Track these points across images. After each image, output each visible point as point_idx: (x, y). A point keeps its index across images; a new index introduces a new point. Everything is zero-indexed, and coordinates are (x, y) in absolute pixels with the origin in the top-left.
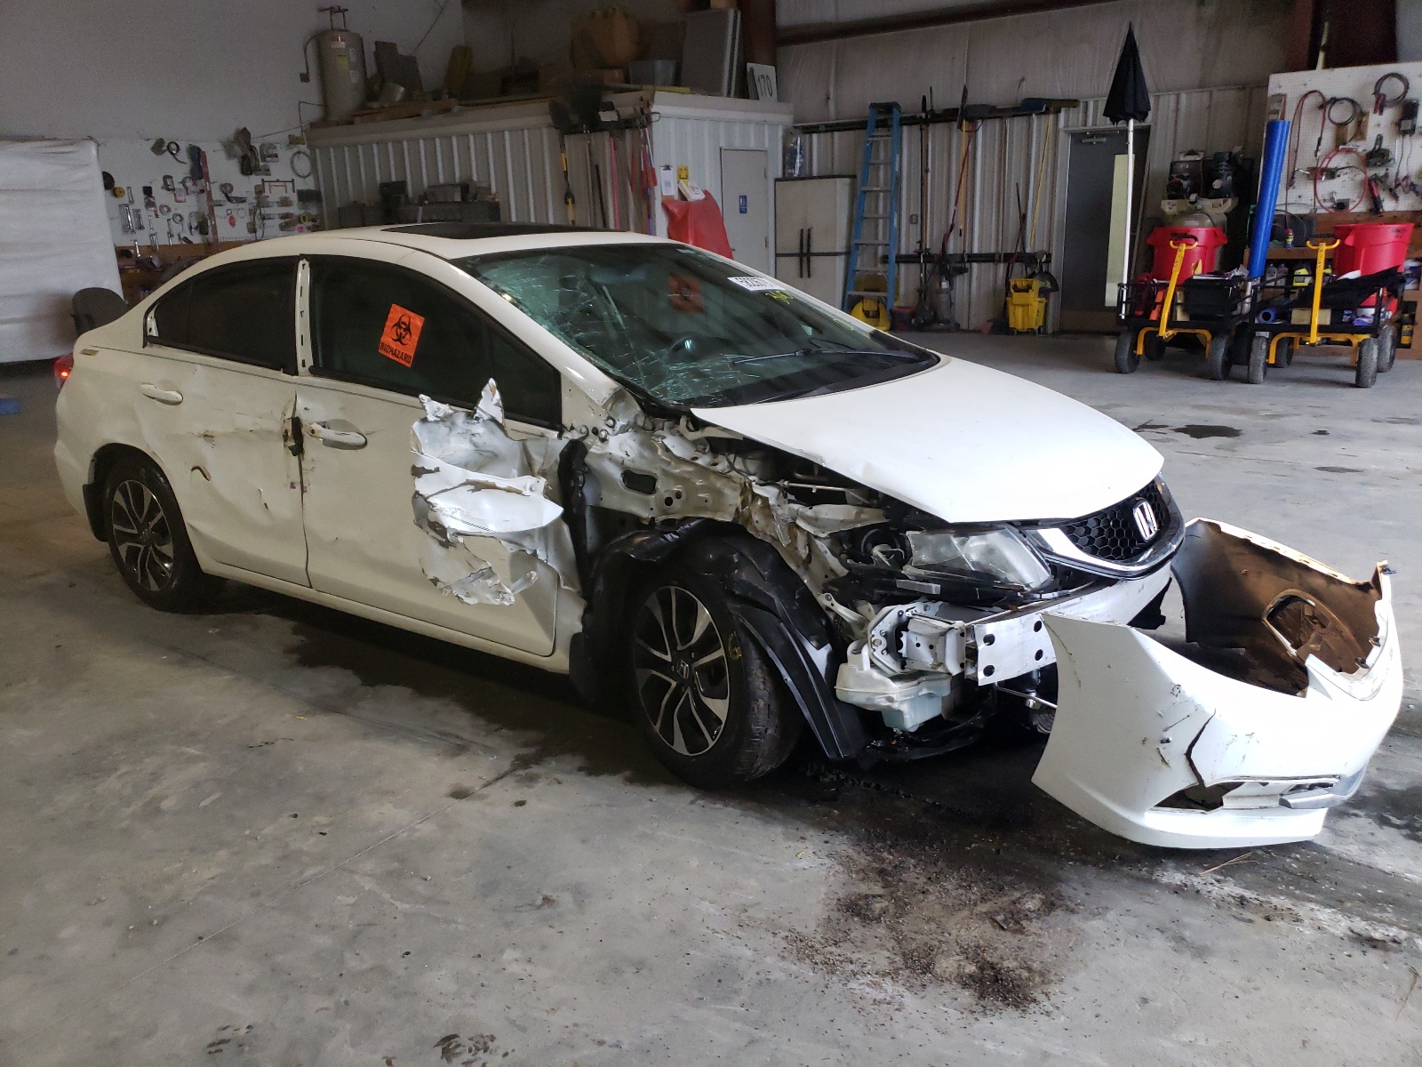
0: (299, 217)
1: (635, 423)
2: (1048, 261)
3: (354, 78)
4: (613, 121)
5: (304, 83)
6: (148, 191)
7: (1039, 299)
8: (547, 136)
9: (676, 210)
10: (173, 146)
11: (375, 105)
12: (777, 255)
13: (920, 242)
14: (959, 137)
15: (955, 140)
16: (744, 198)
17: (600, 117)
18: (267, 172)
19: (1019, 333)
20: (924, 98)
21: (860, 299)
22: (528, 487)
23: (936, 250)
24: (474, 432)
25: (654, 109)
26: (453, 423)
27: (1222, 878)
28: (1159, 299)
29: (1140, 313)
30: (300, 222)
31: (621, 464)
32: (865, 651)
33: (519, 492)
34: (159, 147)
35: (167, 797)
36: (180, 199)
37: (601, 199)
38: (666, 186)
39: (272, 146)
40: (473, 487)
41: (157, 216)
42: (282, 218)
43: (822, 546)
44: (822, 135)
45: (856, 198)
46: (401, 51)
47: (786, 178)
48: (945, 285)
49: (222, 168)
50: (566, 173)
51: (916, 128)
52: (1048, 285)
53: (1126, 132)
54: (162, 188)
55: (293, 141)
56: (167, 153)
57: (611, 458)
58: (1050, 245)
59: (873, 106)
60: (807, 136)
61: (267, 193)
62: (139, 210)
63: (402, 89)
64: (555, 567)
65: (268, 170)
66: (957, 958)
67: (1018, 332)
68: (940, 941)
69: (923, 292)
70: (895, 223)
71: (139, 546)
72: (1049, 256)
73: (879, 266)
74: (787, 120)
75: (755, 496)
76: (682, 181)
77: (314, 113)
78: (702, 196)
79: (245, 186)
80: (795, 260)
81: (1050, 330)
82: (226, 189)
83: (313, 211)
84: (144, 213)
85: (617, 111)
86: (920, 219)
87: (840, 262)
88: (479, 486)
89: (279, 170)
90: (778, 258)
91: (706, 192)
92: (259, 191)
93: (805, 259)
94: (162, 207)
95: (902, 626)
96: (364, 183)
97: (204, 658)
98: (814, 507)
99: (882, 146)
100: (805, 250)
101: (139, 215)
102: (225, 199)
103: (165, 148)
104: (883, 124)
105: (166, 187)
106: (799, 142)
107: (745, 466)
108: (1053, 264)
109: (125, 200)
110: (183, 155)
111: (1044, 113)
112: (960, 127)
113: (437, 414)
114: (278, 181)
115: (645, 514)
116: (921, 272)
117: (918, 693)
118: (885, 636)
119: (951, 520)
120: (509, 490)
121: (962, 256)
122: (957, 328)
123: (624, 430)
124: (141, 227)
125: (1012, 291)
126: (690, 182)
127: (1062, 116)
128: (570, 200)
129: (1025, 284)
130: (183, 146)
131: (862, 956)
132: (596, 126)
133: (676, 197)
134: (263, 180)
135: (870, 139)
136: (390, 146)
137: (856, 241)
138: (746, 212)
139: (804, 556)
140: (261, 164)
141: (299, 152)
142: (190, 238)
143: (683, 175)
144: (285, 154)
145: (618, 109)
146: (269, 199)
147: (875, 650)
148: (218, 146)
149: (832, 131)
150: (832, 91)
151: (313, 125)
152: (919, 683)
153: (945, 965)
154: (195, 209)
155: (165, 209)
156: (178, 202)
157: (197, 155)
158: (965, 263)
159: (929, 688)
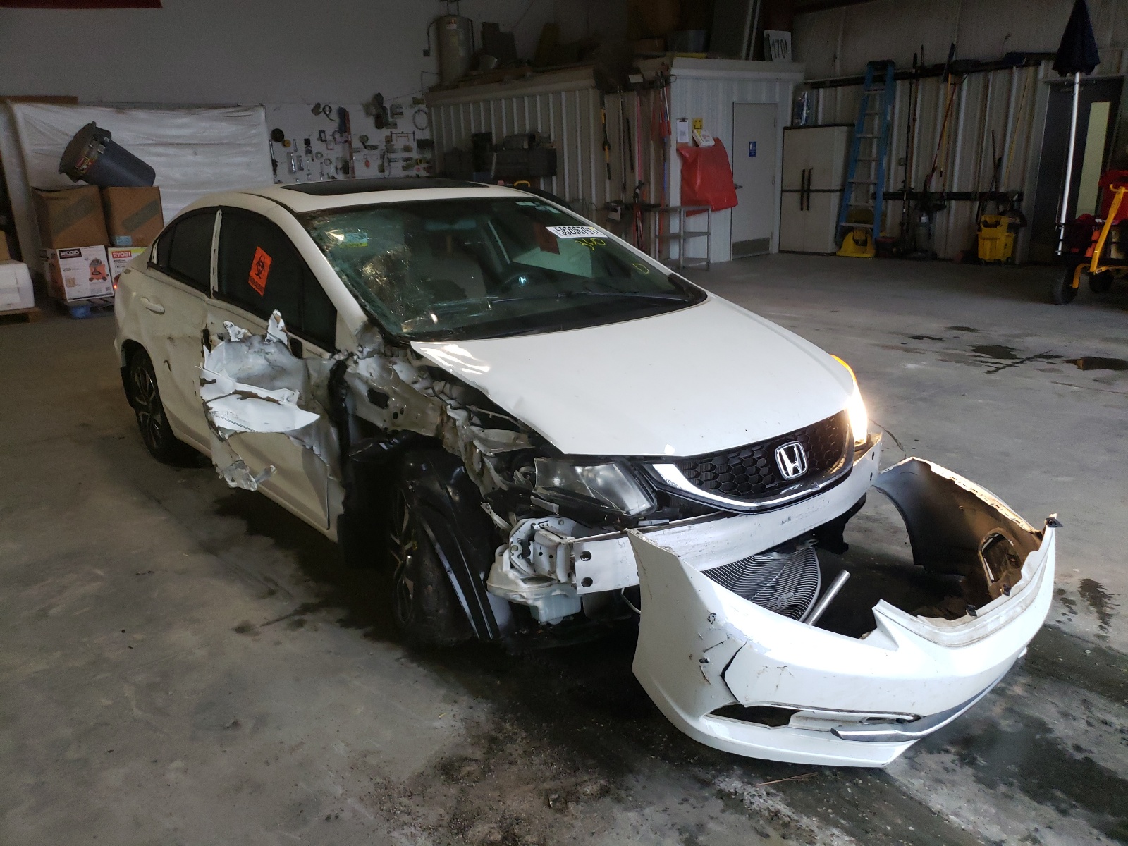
0: (417, 160)
1: (379, 350)
2: (1020, 199)
3: (462, 52)
4: (639, 83)
5: (426, 58)
6: (307, 142)
7: (1007, 234)
8: (593, 95)
9: (687, 155)
10: (327, 108)
11: (474, 73)
12: (783, 191)
13: (904, 182)
14: (945, 90)
15: (942, 92)
16: (754, 144)
17: (629, 79)
18: (395, 126)
19: (987, 263)
20: (916, 55)
21: (851, 229)
22: (285, 398)
23: (920, 189)
24: (267, 351)
25: (673, 71)
26: (251, 344)
27: (775, 792)
28: (1094, 238)
29: (1077, 250)
30: (417, 164)
31: (366, 382)
32: (506, 554)
33: (276, 402)
34: (317, 110)
35: (58, 605)
36: (331, 147)
37: (630, 146)
38: (681, 134)
39: (400, 106)
40: (240, 396)
41: (313, 160)
42: (404, 161)
43: (490, 464)
44: (828, 89)
45: (852, 143)
46: (502, 29)
47: (794, 126)
48: (924, 219)
49: (362, 124)
50: (604, 126)
51: (907, 83)
52: (1018, 221)
53: (1072, 84)
54: (318, 140)
55: (416, 102)
56: (323, 114)
57: (359, 377)
58: (1022, 186)
59: (872, 64)
60: (815, 90)
61: (394, 142)
62: (301, 156)
63: (496, 60)
64: (325, 461)
65: (396, 125)
66: (493, 825)
67: (985, 261)
68: (491, 809)
69: (907, 225)
70: (884, 165)
71: (147, 414)
72: (1021, 195)
73: (871, 201)
74: (799, 77)
75: (449, 417)
76: (695, 131)
77: (432, 80)
78: (712, 143)
79: (378, 137)
80: (797, 196)
81: (1017, 261)
82: (364, 139)
83: (428, 155)
84: (304, 158)
85: (643, 75)
86: (906, 162)
87: (835, 198)
88: (245, 395)
89: (404, 125)
90: (783, 194)
91: (717, 140)
92: (389, 140)
93: (805, 194)
94: (317, 153)
95: (531, 537)
96: (463, 134)
97: (159, 502)
98: (486, 431)
99: (877, 97)
100: (806, 188)
101: (301, 160)
102: (363, 147)
103: (321, 110)
104: (880, 79)
105: (321, 139)
106: (806, 96)
107: (450, 390)
108: (1024, 203)
109: (291, 149)
110: (334, 115)
111: (1024, 66)
112: (946, 80)
113: (238, 336)
114: (403, 133)
115: (380, 424)
116: (904, 208)
117: (551, 592)
118: (521, 544)
119: (565, 451)
120: (268, 399)
121: (942, 194)
122: (935, 257)
123: (370, 355)
124: (302, 169)
125: (982, 226)
126: (702, 132)
127: (1042, 67)
128: (606, 147)
129: (994, 220)
130: (334, 108)
131: (422, 810)
132: (628, 87)
133: (691, 144)
134: (391, 133)
135: (867, 92)
136: (481, 104)
137: (851, 180)
138: (755, 155)
139: (477, 470)
140: (390, 120)
141: (419, 111)
142: (336, 176)
143: (697, 125)
144: (408, 112)
145: (644, 73)
146: (395, 147)
147: (513, 554)
148: (360, 107)
149: (836, 86)
150: (838, 52)
151: (432, 89)
152: (551, 585)
153: (479, 829)
154: (340, 155)
155: (319, 155)
156: (328, 149)
157: (343, 115)
158: (944, 200)
159: (561, 590)
